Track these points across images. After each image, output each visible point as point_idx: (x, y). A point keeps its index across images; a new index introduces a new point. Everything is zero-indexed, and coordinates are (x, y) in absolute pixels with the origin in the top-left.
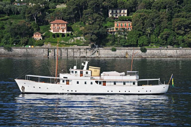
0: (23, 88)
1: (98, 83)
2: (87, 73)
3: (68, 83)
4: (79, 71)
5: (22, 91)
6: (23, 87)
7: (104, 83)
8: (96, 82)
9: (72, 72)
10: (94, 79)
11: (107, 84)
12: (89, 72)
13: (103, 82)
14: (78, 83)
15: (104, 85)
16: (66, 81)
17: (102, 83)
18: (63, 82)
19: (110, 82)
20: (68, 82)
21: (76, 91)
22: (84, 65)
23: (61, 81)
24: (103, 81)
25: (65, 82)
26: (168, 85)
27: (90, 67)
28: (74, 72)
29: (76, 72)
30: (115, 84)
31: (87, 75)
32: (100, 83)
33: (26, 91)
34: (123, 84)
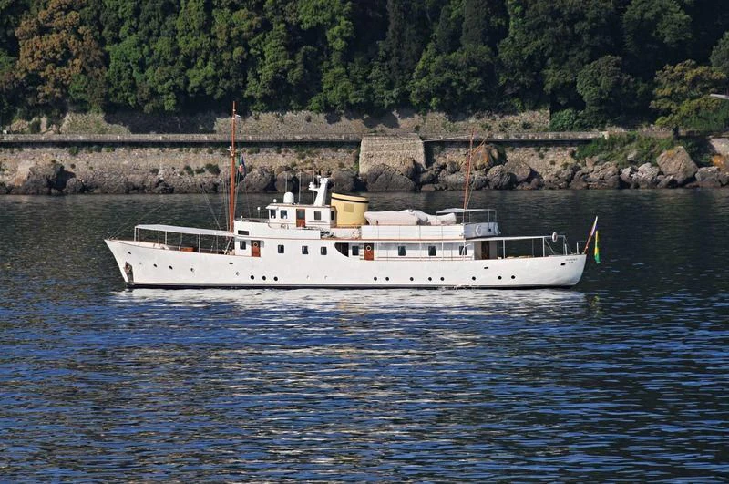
0: (129, 269)
1: (350, 251)
2: (317, 216)
3: (256, 253)
4: (292, 212)
5: (126, 280)
6: (127, 265)
7: (369, 250)
8: (338, 246)
9: (273, 212)
10: (332, 237)
11: (377, 253)
12: (326, 213)
13: (365, 248)
14: (281, 249)
15: (369, 257)
16: (252, 246)
17: (362, 251)
18: (243, 247)
19: (387, 246)
20: (256, 247)
21: (276, 279)
22: (316, 190)
23: (237, 245)
24: (366, 245)
25: (249, 247)
27: (333, 195)
28: (278, 213)
29: (284, 213)
30: (402, 253)
31: (316, 224)
32: (355, 253)
33: (137, 280)
34: (427, 252)
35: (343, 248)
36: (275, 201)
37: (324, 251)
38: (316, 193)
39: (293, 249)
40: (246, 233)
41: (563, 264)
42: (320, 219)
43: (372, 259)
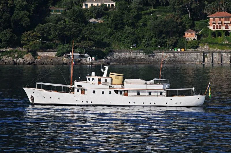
0: (33, 98)
1: (119, 93)
2: (106, 80)
3: (83, 93)
4: (96, 79)
5: (31, 102)
6: (32, 96)
7: (126, 93)
8: (115, 91)
9: (89, 79)
10: (113, 88)
11: (129, 94)
12: (109, 79)
13: (125, 92)
14: (94, 92)
15: (126, 95)
16: (81, 90)
17: (123, 93)
18: (78, 91)
19: (133, 92)
20: (83, 91)
21: (92, 102)
22: (104, 71)
23: (76, 90)
24: (125, 91)
25: (80, 91)
26: (204, 96)
27: (110, 73)
29: (93, 79)
30: (139, 93)
31: (106, 83)
32: (121, 93)
33: (35, 102)
34: (148, 94)
35: (117, 92)
36: (88, 75)
37: (110, 93)
38: (104, 72)
39: (98, 92)
40: (81, 86)
41: (198, 99)
42: (107, 81)
43: (127, 96)
